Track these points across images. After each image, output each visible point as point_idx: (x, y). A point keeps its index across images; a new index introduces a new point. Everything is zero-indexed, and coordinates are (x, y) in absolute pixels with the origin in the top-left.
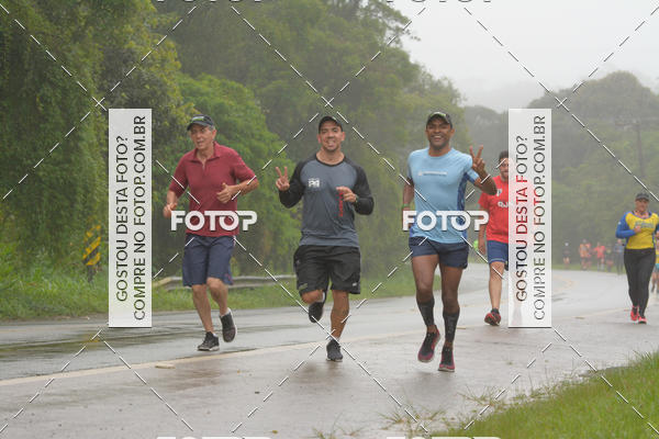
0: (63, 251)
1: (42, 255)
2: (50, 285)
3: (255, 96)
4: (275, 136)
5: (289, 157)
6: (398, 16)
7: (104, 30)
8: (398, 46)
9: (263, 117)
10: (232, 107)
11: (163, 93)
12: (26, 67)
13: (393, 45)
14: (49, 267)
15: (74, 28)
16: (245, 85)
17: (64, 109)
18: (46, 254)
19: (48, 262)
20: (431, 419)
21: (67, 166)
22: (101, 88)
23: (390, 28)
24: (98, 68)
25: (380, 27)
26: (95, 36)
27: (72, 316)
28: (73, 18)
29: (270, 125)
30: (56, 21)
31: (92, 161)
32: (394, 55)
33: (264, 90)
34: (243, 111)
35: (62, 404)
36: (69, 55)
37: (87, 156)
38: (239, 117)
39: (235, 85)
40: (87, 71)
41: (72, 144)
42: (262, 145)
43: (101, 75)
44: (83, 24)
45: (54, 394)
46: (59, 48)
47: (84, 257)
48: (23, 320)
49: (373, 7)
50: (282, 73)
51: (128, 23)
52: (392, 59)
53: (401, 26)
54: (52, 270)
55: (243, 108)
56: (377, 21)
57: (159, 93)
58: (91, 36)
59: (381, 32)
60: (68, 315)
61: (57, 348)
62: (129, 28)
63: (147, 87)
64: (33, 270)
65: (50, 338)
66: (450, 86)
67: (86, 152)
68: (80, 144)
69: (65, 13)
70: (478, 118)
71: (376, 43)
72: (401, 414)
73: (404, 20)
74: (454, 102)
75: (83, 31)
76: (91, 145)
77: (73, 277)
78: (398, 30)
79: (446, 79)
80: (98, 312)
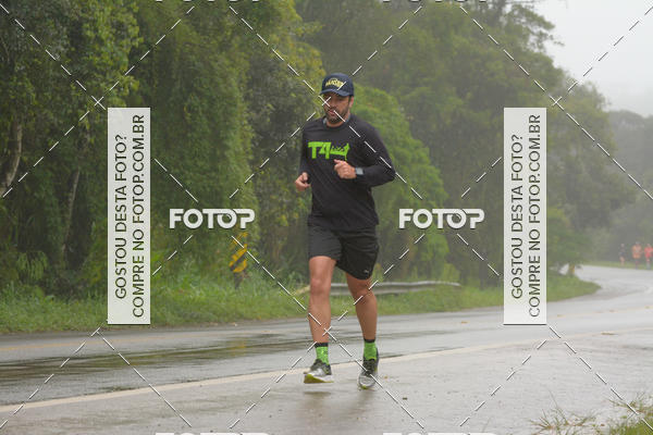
0: (210, 258)
1: (189, 262)
2: (198, 292)
3: (400, 102)
4: (419, 142)
5: (432, 163)
6: (541, 22)
7: (249, 39)
8: (542, 51)
9: (407, 123)
10: (375, 113)
11: (309, 101)
12: (174, 77)
13: (536, 50)
14: (196, 274)
15: (220, 38)
16: (388, 92)
17: (211, 119)
18: (193, 261)
19: (196, 270)
20: (580, 425)
21: (213, 174)
22: (247, 98)
23: (533, 33)
24: (244, 77)
25: (524, 33)
26: (241, 46)
27: (219, 322)
28: (220, 29)
29: (414, 132)
30: (203, 31)
31: (238, 169)
32: (537, 61)
33: (408, 96)
34: (388, 118)
35: (214, 410)
36: (215, 65)
37: (234, 165)
38: (383, 124)
39: (378, 91)
40: (233, 81)
41: (218, 153)
42: (406, 152)
43: (248, 84)
44: (229, 34)
45: (206, 400)
46: (206, 58)
47: (231, 264)
48: (173, 327)
49: (516, 13)
50: (426, 79)
51: (273, 32)
52: (536, 64)
53: (544, 31)
54: (199, 277)
55: (387, 114)
56: (520, 27)
57: (304, 101)
58: (236, 46)
59: (525, 38)
60: (215, 321)
61: (205, 355)
62: (275, 37)
63: (293, 95)
64: (181, 278)
65: (199, 345)
66: (595, 91)
67: (232, 160)
68: (226, 153)
69: (211, 23)
70: (624, 123)
71: (520, 48)
72: (550, 420)
73: (549, 26)
74: (598, 107)
75: (230, 41)
76: (237, 153)
77: (219, 284)
78: (541, 35)
79: (590, 83)
80: (246, 319)
